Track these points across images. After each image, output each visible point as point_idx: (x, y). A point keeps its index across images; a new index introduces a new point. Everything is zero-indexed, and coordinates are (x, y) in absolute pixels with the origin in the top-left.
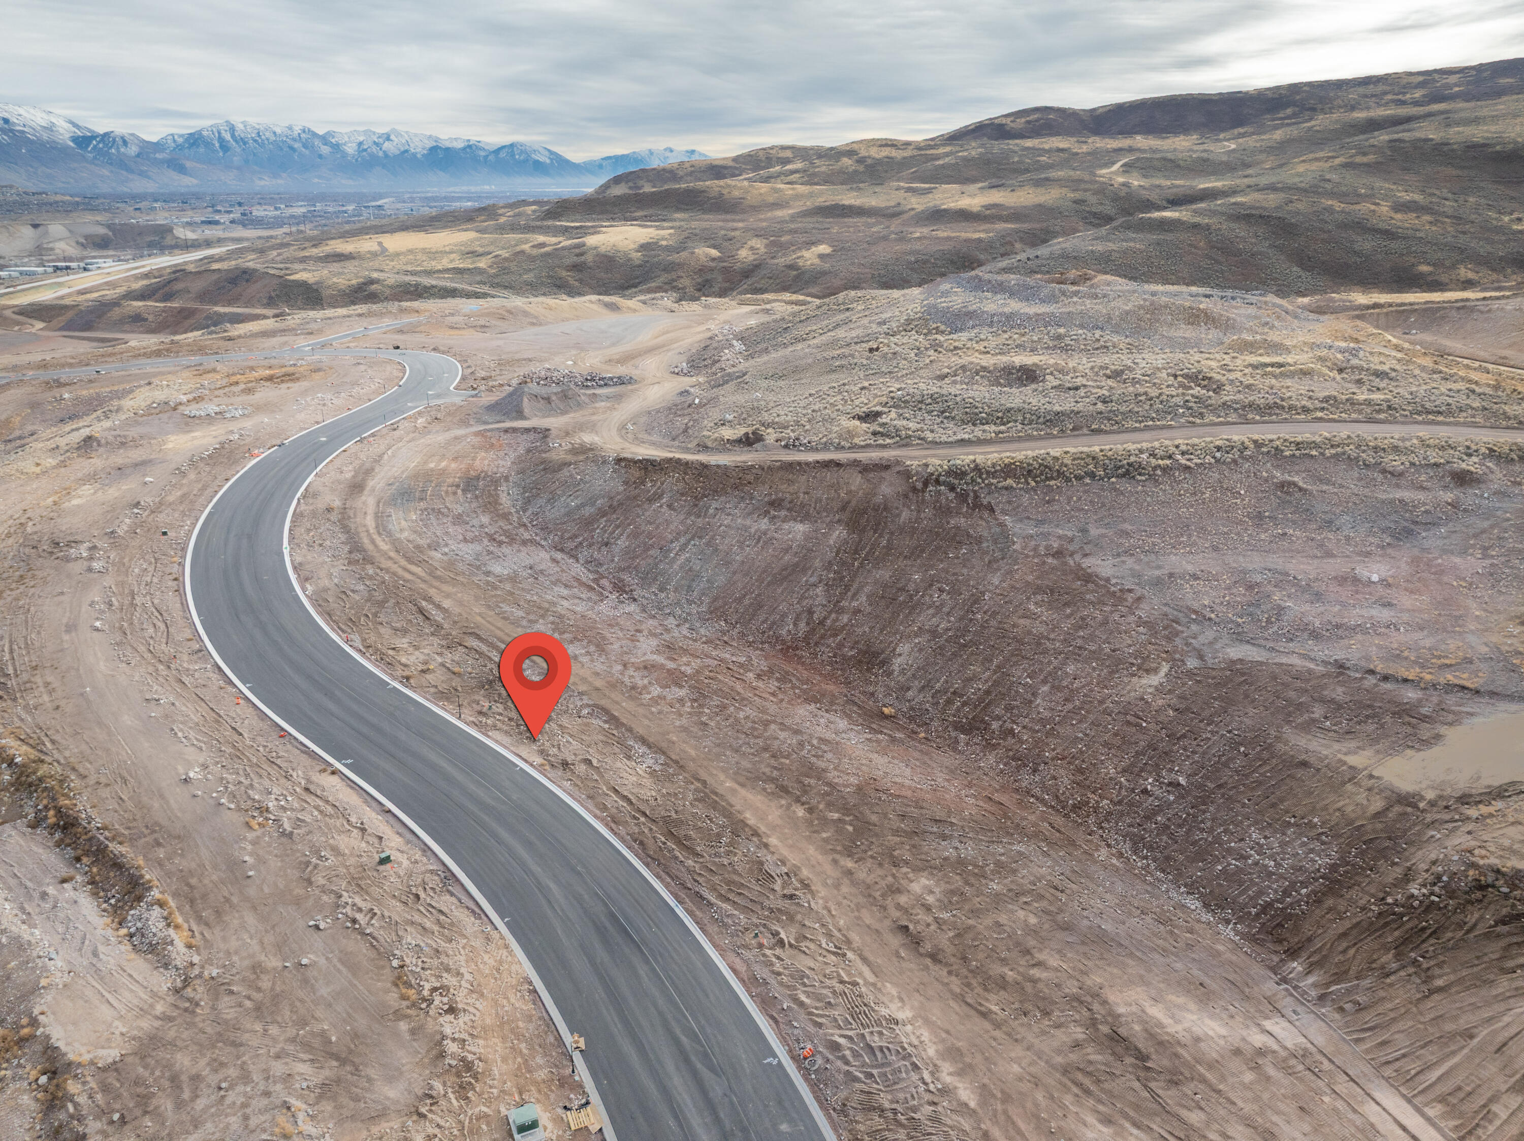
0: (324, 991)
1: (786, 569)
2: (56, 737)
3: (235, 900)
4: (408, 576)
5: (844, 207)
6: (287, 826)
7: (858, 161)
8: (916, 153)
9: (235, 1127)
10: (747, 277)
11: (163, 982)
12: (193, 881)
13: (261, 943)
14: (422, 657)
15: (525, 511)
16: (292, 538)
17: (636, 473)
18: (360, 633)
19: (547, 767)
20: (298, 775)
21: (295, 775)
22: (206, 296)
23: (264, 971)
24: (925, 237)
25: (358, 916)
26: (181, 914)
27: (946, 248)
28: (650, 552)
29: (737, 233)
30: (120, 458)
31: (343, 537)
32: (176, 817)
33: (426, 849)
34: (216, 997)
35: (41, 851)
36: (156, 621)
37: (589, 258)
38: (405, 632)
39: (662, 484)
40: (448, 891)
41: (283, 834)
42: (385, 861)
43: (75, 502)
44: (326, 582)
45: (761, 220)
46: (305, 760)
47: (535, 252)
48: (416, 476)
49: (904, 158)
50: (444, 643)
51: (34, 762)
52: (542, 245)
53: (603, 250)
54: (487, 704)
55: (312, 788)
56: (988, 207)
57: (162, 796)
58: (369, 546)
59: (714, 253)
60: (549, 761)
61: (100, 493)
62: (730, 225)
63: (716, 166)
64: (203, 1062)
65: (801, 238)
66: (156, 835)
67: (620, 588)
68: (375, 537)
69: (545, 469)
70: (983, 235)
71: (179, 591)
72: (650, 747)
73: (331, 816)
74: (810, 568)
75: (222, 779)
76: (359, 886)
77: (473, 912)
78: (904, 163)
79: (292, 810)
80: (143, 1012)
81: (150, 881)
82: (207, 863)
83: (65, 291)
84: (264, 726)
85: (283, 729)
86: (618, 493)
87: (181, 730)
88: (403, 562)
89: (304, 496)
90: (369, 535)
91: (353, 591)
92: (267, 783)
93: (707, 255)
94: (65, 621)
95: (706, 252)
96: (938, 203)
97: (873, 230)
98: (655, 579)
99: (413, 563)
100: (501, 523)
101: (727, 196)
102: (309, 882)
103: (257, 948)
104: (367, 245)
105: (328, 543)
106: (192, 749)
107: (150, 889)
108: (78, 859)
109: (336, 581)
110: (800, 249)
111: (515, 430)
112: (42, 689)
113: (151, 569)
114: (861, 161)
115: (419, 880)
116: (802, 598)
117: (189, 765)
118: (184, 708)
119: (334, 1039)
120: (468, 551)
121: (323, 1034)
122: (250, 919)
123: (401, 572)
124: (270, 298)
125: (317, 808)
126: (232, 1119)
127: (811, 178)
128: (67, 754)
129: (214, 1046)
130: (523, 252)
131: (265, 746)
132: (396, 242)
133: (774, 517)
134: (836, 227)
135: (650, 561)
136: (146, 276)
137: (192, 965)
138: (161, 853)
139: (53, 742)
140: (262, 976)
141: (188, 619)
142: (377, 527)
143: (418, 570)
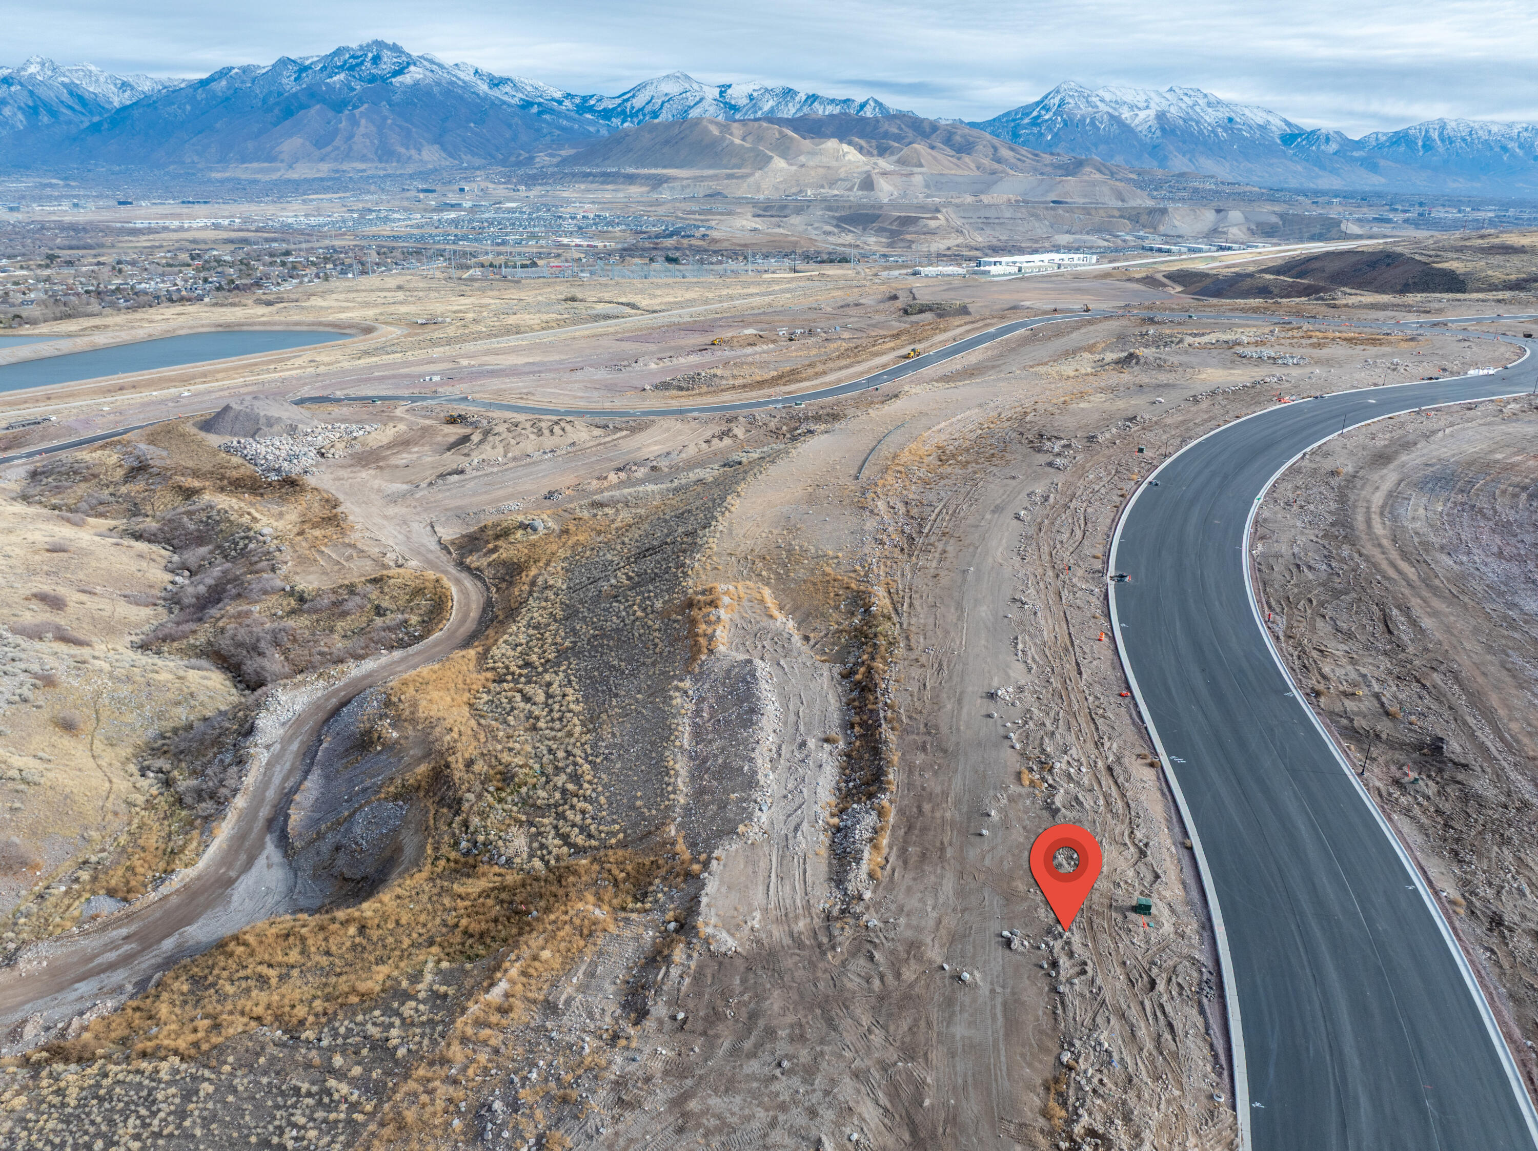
0: (960, 1030)
2: (916, 603)
3: (949, 853)
4: (1392, 573)
6: (1059, 800)
9: (755, 1125)
11: (825, 898)
12: (927, 807)
13: (939, 922)
14: (1353, 675)
16: (1272, 492)
18: (1290, 617)
19: (1461, 911)
20: (1112, 747)
21: (1106, 746)
23: (919, 959)
25: (1064, 961)
26: (892, 835)
30: (1148, 378)
31: (1333, 506)
32: (958, 729)
33: (1208, 925)
34: (854, 954)
35: (832, 701)
36: (1076, 529)
38: (1349, 636)
40: (1200, 1004)
41: (1049, 806)
42: (1143, 909)
43: (1082, 405)
44: (1284, 548)
46: (1130, 733)
48: (1469, 464)
50: (1396, 670)
51: (884, 616)
54: (1413, 775)
55: (1117, 770)
57: (960, 701)
60: (1470, 903)
61: (1109, 403)
64: (790, 1018)
66: (928, 738)
71: (1118, 509)
73: (1115, 815)
75: (1028, 711)
76: (1091, 922)
77: (1216, 1057)
79: (1078, 784)
80: (786, 918)
81: (889, 783)
82: (952, 794)
84: (1112, 675)
85: (1129, 688)
87: (1024, 643)
88: (1394, 555)
89: (1313, 453)
91: (1310, 567)
92: (1071, 738)
94: (998, 502)
99: (1407, 560)
103: (931, 923)
105: (1312, 507)
106: (1021, 666)
107: (884, 791)
108: (852, 726)
109: (1296, 550)
112: (937, 554)
113: (1106, 480)
115: (1171, 963)
117: (1007, 680)
118: (1043, 622)
120: (1494, 570)
121: (919, 1087)
122: (948, 886)
123: (1385, 565)
125: (1107, 797)
126: (761, 1113)
128: (914, 620)
129: (811, 1009)
131: (1097, 698)
137: (860, 898)
138: (919, 759)
139: (911, 605)
140: (912, 961)
141: (1109, 537)
142: (1383, 507)
143: (1410, 571)
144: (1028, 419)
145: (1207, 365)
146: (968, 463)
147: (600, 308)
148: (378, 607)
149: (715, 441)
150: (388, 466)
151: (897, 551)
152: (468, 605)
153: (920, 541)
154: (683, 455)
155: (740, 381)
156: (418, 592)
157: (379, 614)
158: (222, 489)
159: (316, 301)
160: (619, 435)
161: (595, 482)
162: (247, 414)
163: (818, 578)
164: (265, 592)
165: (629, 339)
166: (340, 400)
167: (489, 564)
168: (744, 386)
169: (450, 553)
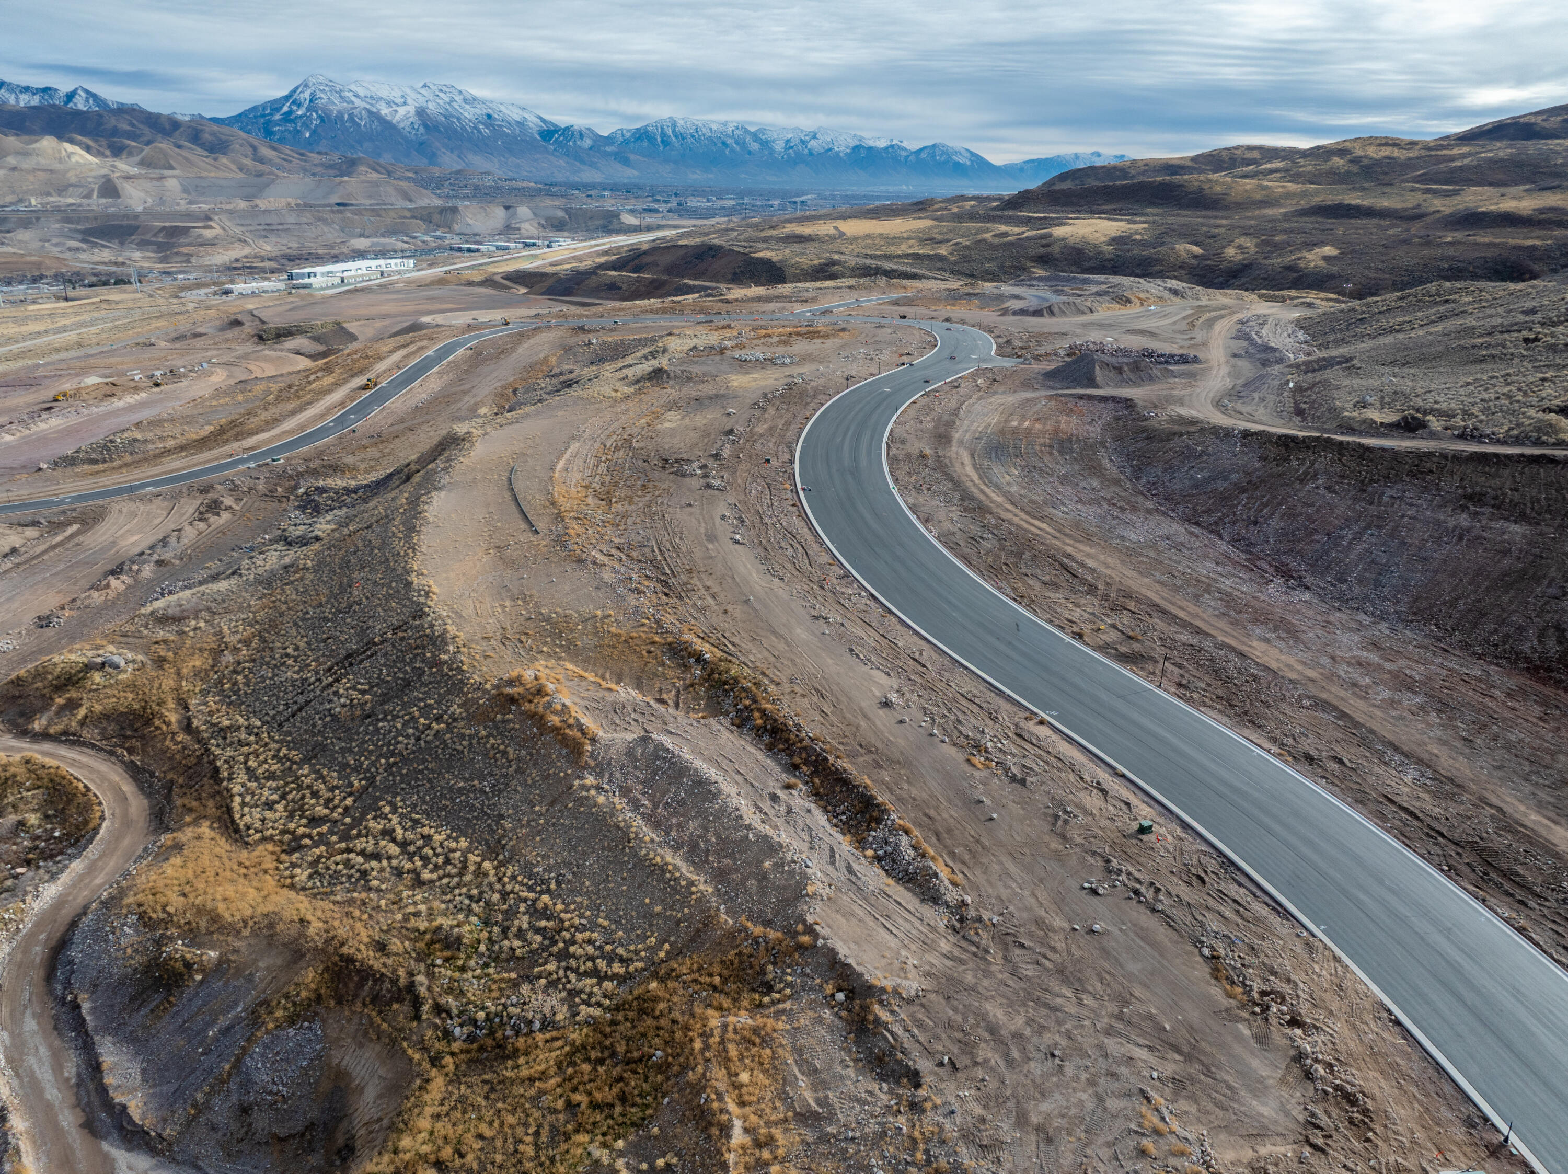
0: (1132, 967)
1: (1509, 575)
2: (736, 641)
3: (985, 841)
4: (1034, 530)
5: (1350, 207)
6: (1015, 772)
7: (1351, 161)
8: (1423, 153)
10: (1235, 277)
11: (939, 918)
12: (931, 813)
13: (1035, 896)
14: (1086, 615)
15: (1138, 479)
16: (896, 480)
17: (1274, 451)
18: (1007, 581)
19: (1289, 758)
20: (1004, 716)
21: (1000, 717)
22: (671, 270)
23: (1051, 929)
24: (1459, 243)
25: (1143, 889)
26: (931, 845)
27: (1488, 255)
28: (1316, 537)
29: (1222, 230)
30: (692, 391)
31: (948, 484)
32: (888, 741)
34: (1005, 949)
35: (754, 751)
36: (791, 542)
37: (1056, 249)
38: (1056, 586)
39: (1313, 464)
40: (1234, 879)
41: (1014, 779)
42: (1144, 830)
43: (667, 425)
44: (949, 526)
45: (1248, 218)
46: (1003, 702)
47: (997, 241)
48: (1002, 432)
49: (1410, 159)
50: (1105, 604)
51: (721, 661)
52: (1005, 234)
53: (1071, 241)
55: (1024, 734)
56: (1541, 211)
57: (866, 717)
58: (981, 497)
59: (1196, 250)
61: (687, 420)
62: (1212, 221)
63: (1172, 166)
65: (1300, 239)
66: (874, 756)
67: (1286, 573)
68: (983, 488)
69: (1148, 438)
70: (1538, 243)
71: (803, 516)
72: (1407, 757)
73: (1059, 769)
74: (1544, 577)
75: (924, 708)
76: (1125, 852)
77: (1275, 910)
78: (1409, 164)
79: (1013, 755)
80: (927, 946)
81: (884, 804)
82: (938, 795)
83: (539, 263)
84: (945, 660)
85: (964, 666)
86: (1256, 470)
87: (861, 652)
88: (1024, 516)
89: (891, 442)
90: (975, 485)
91: (981, 538)
92: (974, 721)
93: (1188, 252)
94: (702, 530)
95: (1186, 249)
96: (1472, 205)
97: (1391, 232)
98: (1328, 568)
99: (1035, 518)
100: (1113, 489)
101: (1207, 192)
102: (1064, 838)
103: (1032, 901)
104: (825, 229)
105: (935, 488)
106: (880, 673)
107: (886, 812)
108: (796, 767)
109: (959, 526)
110: (1299, 250)
111: (1090, 397)
112: (703, 591)
113: (767, 492)
114: (1356, 161)
115: (1194, 860)
116: (1541, 612)
117: (883, 688)
118: (855, 631)
119: (1168, 1027)
120: (1089, 514)
121: (1152, 1019)
122: (1011, 867)
123: (1025, 525)
124: (735, 274)
125: (1039, 757)
126: (1083, 1096)
127: (1295, 178)
128: (752, 657)
129: (1025, 1004)
130: (984, 241)
132: (852, 227)
133: (1476, 513)
134: (1340, 228)
135: (1317, 546)
136: (606, 253)
137: (964, 904)
138: (885, 776)
139: (734, 645)
140: (1051, 934)
141: (822, 544)
143: (1044, 526)
144: (635, 445)
145: (726, 373)
146: (629, 497)
151: (662, 596)
153: (673, 582)
154: (184, 541)
160: (68, 531)
161: (95, 594)
163: (609, 642)
167: (82, 724)
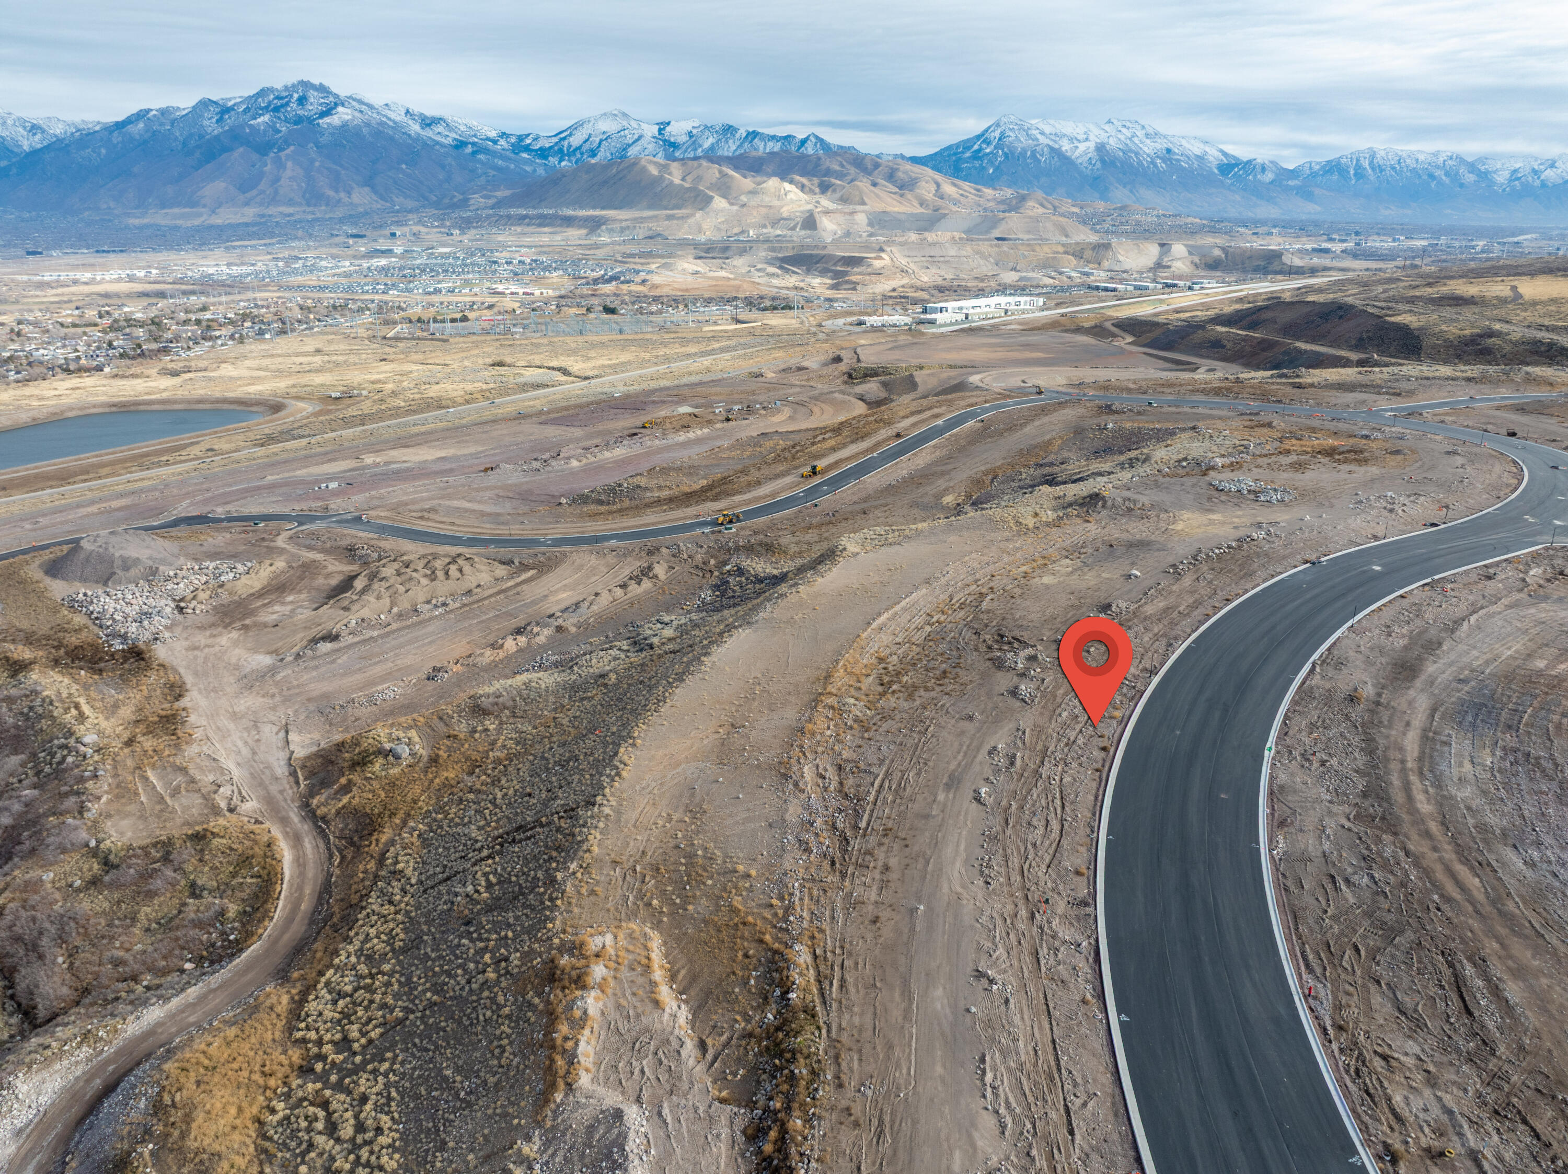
2: (850, 979)
16: (1284, 733)
22: (1291, 330)
30: (1117, 530)
31: (1361, 760)
58: (1399, 797)
61: (1076, 575)
68: (1413, 778)
83: (1164, 308)
88: (1449, 853)
89: (1324, 661)
90: (1404, 771)
94: (952, 767)
104: (1498, 289)
105: (1334, 762)
106: (991, 1123)
109: (1327, 846)
112: (877, 875)
113: (1082, 720)
123: (1440, 874)
124: (1361, 340)
128: (846, 1019)
136: (1240, 300)
139: (843, 984)
141: (1093, 830)
142: (1420, 759)
143: (1474, 883)
144: (985, 605)
145: (1183, 507)
146: (915, 687)
147: (531, 375)
148: (193, 885)
149: (633, 586)
150: (256, 625)
151: (826, 864)
152: (300, 888)
153: (856, 844)
154: (595, 608)
155: (665, 493)
156: (245, 861)
157: (194, 895)
158: (56, 662)
159: (227, 370)
160: (524, 576)
161: (488, 652)
162: (100, 556)
163: (721, 918)
164: (64, 851)
165: (555, 422)
166: (219, 521)
167: (338, 813)
168: (670, 500)
169: (297, 783)
